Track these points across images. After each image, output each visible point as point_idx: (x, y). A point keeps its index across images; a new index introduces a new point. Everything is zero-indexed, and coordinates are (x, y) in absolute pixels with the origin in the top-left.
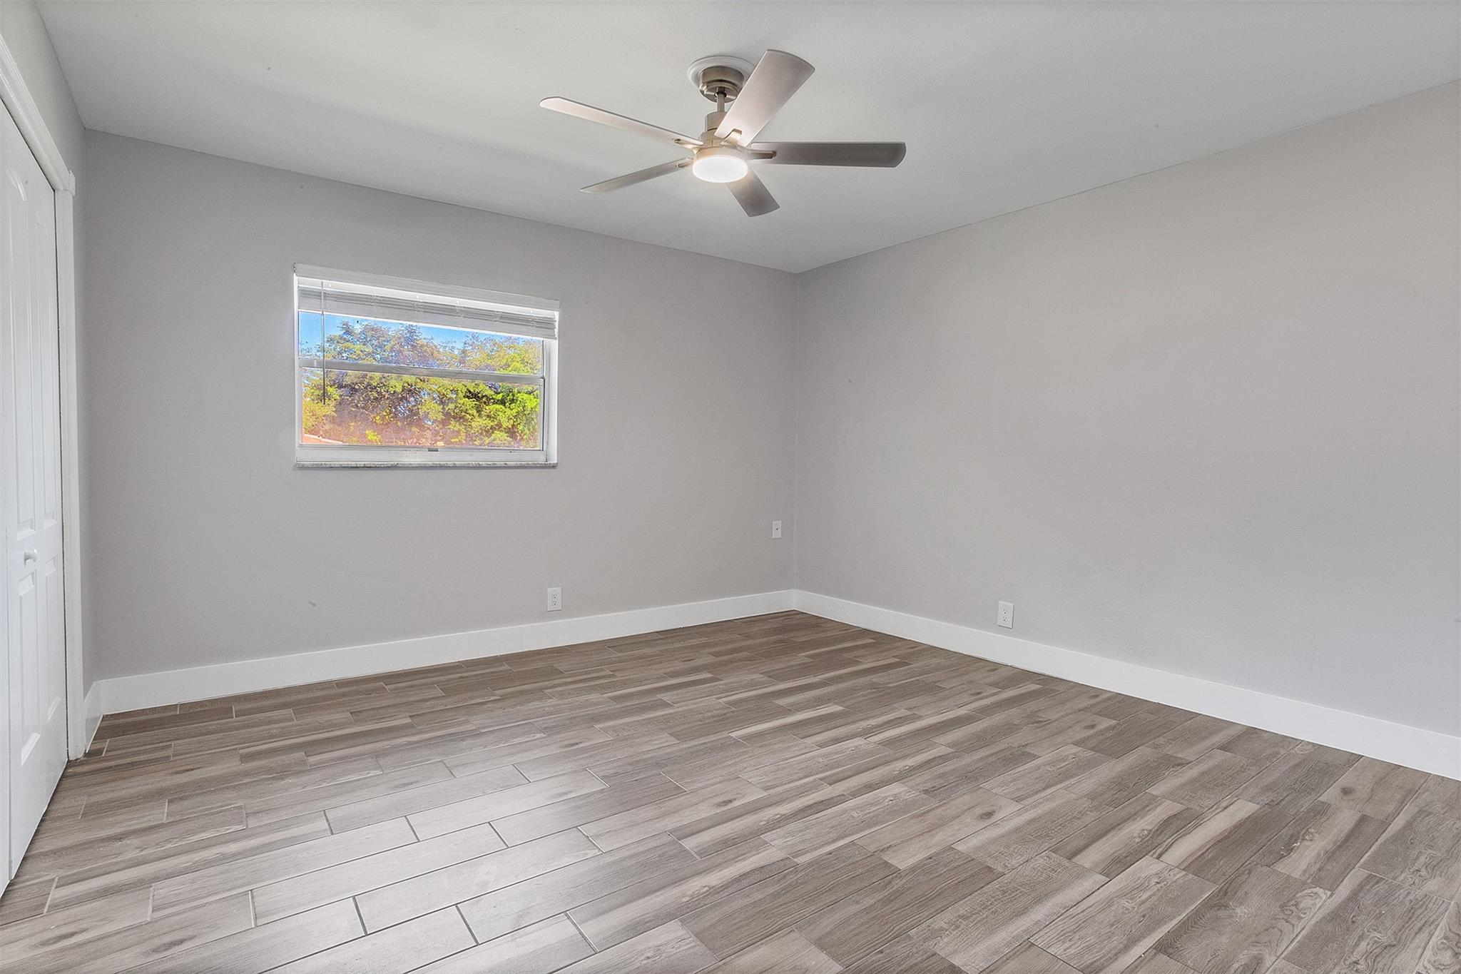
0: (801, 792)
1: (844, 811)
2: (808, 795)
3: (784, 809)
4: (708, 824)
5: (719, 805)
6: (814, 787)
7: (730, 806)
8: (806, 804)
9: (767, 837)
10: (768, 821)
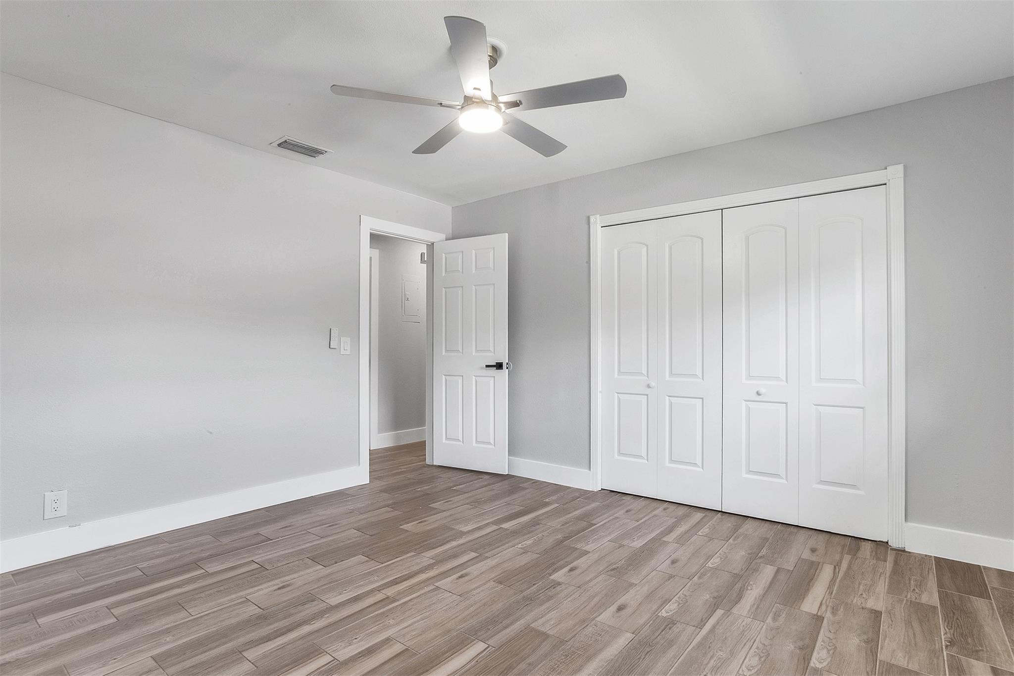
0: (411, 589)
1: (383, 579)
2: (407, 587)
3: (423, 576)
4: (469, 563)
5: (466, 575)
6: (401, 594)
7: (459, 574)
8: (408, 581)
9: (432, 561)
10: (433, 569)
